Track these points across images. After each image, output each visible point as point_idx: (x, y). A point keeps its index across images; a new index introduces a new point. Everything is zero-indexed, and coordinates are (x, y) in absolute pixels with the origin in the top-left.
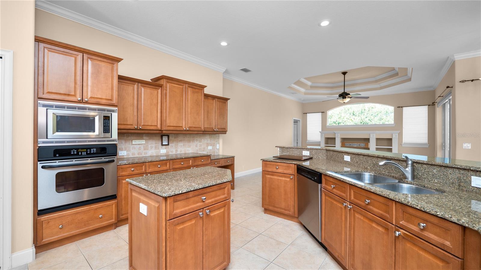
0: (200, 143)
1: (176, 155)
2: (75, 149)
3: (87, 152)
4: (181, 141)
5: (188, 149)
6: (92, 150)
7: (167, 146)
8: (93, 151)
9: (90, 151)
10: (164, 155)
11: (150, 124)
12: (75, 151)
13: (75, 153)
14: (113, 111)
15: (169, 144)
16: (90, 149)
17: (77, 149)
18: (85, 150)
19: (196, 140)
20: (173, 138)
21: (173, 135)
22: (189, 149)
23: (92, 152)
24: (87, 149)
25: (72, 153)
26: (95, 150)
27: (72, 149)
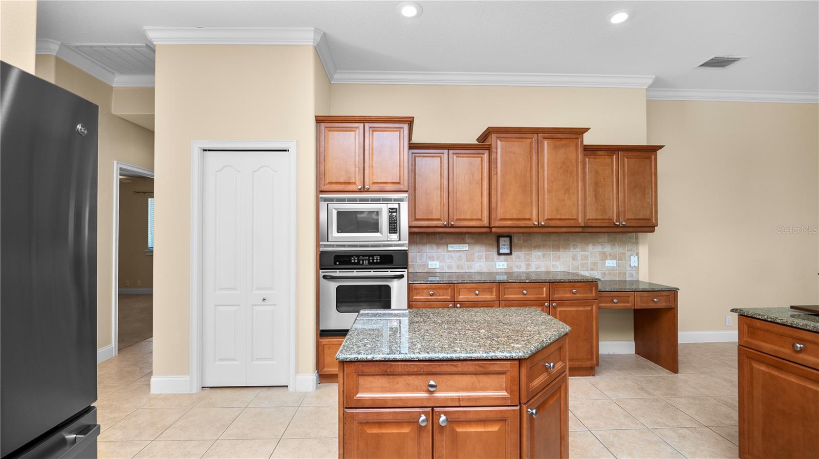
0: (583, 253)
1: (528, 273)
2: (356, 256)
3: (369, 260)
4: (537, 247)
5: (554, 263)
6: (375, 258)
7: (509, 256)
8: (377, 259)
9: (373, 259)
10: (503, 272)
11: (469, 217)
12: (356, 258)
13: (356, 261)
14: (402, 200)
15: (513, 253)
16: (373, 256)
17: (358, 256)
18: (367, 257)
19: (574, 245)
20: (521, 241)
21: (521, 234)
22: (557, 263)
23: (375, 261)
24: (369, 256)
25: (353, 261)
26: (378, 258)
27: (353, 256)
